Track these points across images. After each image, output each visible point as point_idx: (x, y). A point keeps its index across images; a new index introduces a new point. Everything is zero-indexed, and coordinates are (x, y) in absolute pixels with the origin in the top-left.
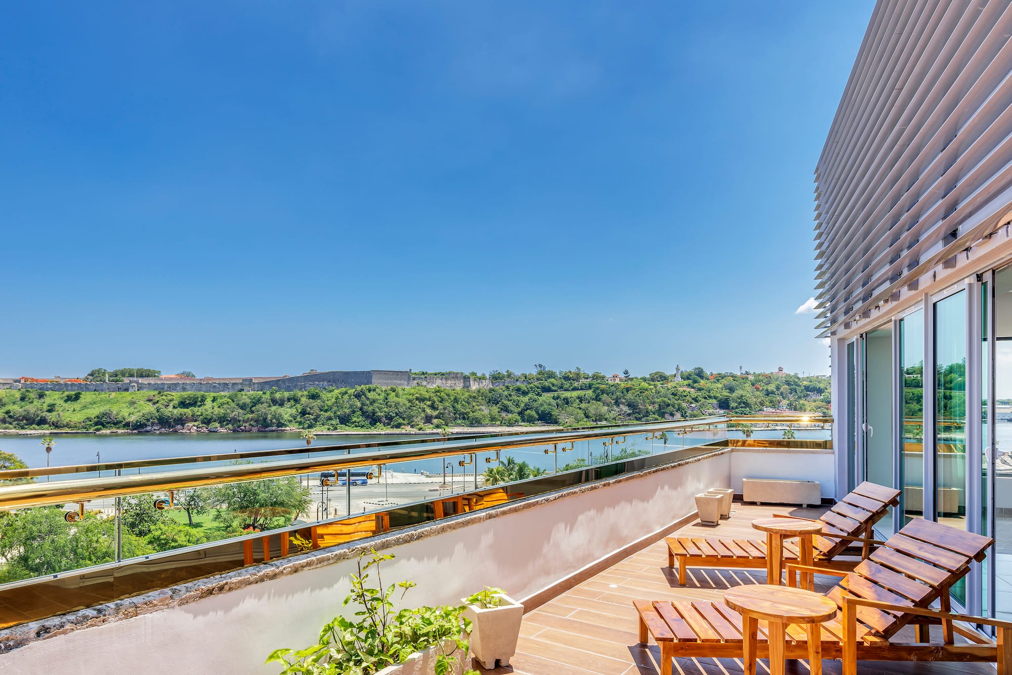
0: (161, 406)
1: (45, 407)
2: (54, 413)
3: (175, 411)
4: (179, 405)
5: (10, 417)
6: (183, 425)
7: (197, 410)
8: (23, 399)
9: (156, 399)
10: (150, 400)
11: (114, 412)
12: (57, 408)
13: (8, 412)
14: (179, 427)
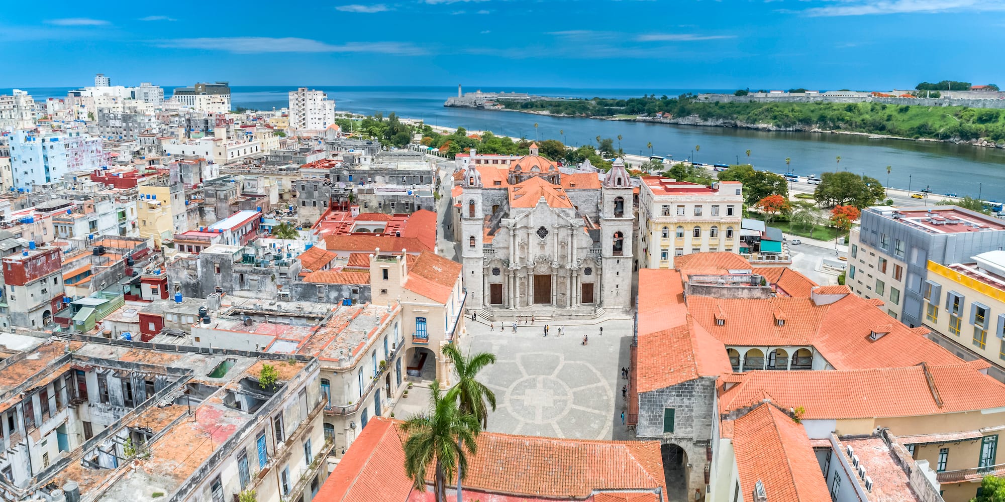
0: (964, 121)
1: (885, 117)
2: (891, 122)
3: (974, 126)
4: (978, 120)
5: (864, 123)
6: (977, 138)
7: (990, 126)
8: (872, 110)
9: (961, 114)
10: (956, 115)
11: (930, 124)
12: (893, 118)
13: (863, 120)
14: (974, 140)
